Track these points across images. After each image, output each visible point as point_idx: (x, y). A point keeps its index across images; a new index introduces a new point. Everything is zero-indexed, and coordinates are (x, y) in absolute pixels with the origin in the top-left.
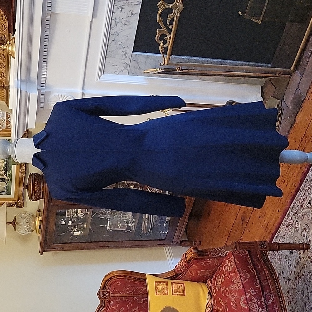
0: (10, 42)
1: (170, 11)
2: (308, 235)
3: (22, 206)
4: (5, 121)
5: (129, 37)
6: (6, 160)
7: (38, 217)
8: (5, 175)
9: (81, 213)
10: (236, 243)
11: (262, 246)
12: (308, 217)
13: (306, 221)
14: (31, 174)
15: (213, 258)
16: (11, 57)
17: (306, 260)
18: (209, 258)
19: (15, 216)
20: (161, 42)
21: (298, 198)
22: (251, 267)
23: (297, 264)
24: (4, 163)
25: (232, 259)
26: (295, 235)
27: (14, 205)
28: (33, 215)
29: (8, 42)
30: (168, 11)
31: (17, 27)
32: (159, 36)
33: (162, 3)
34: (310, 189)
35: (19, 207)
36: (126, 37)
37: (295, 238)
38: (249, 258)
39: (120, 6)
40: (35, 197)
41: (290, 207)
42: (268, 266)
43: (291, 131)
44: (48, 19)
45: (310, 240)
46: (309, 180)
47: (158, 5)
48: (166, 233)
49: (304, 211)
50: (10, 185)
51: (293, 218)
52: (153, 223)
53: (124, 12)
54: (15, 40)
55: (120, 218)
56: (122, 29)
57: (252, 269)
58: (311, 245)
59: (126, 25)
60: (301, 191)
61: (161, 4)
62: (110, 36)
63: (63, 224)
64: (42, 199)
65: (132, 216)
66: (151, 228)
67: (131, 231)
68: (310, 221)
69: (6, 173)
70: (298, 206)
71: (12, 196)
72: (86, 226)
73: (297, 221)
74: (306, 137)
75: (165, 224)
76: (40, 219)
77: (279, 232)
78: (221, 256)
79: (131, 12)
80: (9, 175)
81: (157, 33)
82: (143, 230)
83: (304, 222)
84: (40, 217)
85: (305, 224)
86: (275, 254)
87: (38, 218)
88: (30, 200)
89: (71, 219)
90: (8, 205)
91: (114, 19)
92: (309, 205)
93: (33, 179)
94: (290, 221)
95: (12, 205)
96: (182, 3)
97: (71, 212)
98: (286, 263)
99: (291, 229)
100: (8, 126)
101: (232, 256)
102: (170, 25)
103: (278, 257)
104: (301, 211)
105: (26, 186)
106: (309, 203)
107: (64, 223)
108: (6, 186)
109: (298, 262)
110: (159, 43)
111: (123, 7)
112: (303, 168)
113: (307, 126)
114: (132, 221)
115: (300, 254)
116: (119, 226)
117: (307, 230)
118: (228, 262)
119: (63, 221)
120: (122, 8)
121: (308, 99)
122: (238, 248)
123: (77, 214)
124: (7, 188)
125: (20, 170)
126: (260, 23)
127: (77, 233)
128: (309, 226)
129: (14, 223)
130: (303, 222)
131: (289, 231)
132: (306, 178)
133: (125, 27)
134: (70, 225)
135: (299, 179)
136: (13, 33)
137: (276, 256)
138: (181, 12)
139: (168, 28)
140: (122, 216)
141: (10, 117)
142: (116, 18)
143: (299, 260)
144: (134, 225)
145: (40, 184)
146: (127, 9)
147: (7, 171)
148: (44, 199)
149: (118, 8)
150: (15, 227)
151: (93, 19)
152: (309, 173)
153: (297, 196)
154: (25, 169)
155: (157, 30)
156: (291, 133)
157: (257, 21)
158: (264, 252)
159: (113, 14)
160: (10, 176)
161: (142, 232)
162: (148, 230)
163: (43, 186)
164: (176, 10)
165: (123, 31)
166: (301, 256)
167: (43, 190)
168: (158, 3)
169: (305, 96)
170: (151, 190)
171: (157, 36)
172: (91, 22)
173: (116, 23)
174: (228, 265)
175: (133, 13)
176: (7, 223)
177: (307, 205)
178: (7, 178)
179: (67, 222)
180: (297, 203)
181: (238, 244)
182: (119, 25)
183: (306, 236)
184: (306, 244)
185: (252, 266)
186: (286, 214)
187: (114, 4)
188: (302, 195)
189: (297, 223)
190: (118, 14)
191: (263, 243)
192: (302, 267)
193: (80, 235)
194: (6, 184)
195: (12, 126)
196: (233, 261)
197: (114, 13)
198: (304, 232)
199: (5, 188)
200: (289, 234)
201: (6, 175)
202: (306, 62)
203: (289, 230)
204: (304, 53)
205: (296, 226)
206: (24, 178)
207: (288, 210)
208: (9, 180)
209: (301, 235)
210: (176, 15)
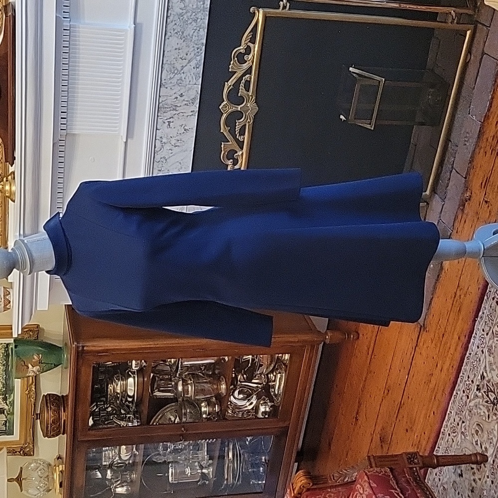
0: (7, 178)
1: (238, 115)
2: (482, 441)
3: (32, 453)
4: (3, 299)
5: (182, 164)
6: (5, 377)
7: (58, 466)
8: (4, 402)
9: (126, 453)
10: (369, 457)
11: (411, 461)
12: (479, 411)
13: (476, 419)
14: (44, 395)
15: (336, 486)
16: (9, 200)
17: (484, 481)
18: (331, 487)
19: (21, 468)
20: (230, 162)
21: (460, 386)
22: (396, 492)
23: (472, 491)
24: (2, 382)
25: (365, 481)
26: (464, 445)
27: (20, 452)
28: (50, 465)
29: (5, 179)
30: (236, 116)
31: (17, 154)
32: (226, 153)
33: (226, 104)
34: (476, 368)
35: (27, 456)
36: (178, 164)
37: (464, 450)
38: (393, 479)
39: (167, 119)
40: (52, 431)
41: (450, 403)
42: (423, 490)
43: (439, 286)
44: (62, 143)
45: (486, 448)
46: (472, 353)
47: (220, 107)
48: (264, 482)
49: (472, 404)
50: (12, 419)
51: (457, 419)
52: (241, 465)
53: (173, 128)
54: (14, 175)
55: (189, 460)
56: (172, 153)
57: (398, 494)
58: (488, 455)
59: (177, 146)
60: (464, 374)
61: (225, 106)
62: (155, 164)
63: (97, 477)
64: (63, 434)
65: (207, 454)
66: (239, 473)
67: (207, 482)
68: (481, 417)
69: (5, 399)
70: (461, 399)
71: (16, 436)
72: (134, 476)
73: (463, 422)
74: (460, 290)
75: (261, 469)
76: (61, 469)
77: (439, 447)
78: (348, 483)
79: (183, 126)
80: (10, 402)
81: (223, 149)
82: (227, 479)
83: (474, 421)
84: (61, 466)
85: (475, 424)
86: (437, 484)
87: (57, 468)
88: (45, 437)
89: (110, 466)
90: (10, 453)
91: (159, 138)
92: (477, 392)
93: (49, 401)
94: (453, 424)
95: (16, 452)
96: (255, 102)
97: (111, 455)
98: (455, 494)
99: (456, 438)
100: (8, 307)
101: (366, 477)
102: (240, 135)
103: (442, 487)
104: (468, 404)
105: (37, 414)
106: (477, 390)
107: (99, 475)
108: (6, 421)
109: (473, 488)
110: (227, 163)
111: (171, 120)
112: (462, 338)
113: (460, 272)
114: (208, 464)
115: (474, 474)
116: (188, 473)
117: (480, 433)
118: (360, 488)
119: (98, 472)
120: (169, 122)
121: (457, 232)
122: (374, 465)
123: (120, 457)
124: (7, 424)
125: (27, 392)
126: (372, 129)
127: (120, 490)
128: (481, 425)
129: (19, 480)
130: (472, 422)
131: (453, 441)
132: (468, 351)
133: (176, 150)
134: (110, 478)
135: (458, 357)
136: (11, 163)
137: (439, 486)
138: (254, 116)
139: (237, 141)
140: (191, 457)
141: (9, 293)
142: (161, 137)
143: (473, 484)
144: (211, 470)
145: (59, 409)
146: (177, 123)
147: (7, 395)
148: (65, 435)
149: (164, 122)
150: (21, 485)
151: (129, 140)
152: (471, 343)
153: (458, 382)
154: (35, 389)
155: (221, 144)
156: (438, 288)
157: (368, 127)
158: (415, 469)
159: (158, 131)
160: (12, 404)
161: (225, 482)
162: (234, 478)
163: (64, 411)
164: (247, 114)
165: (174, 155)
166: (477, 477)
167: (63, 418)
168: (221, 105)
169: (452, 229)
170: (235, 412)
171: (223, 152)
172: (126, 143)
173: (163, 144)
174: (360, 493)
175: (185, 127)
176: (8, 480)
177: (475, 393)
178: (6, 407)
179: (104, 475)
180: (460, 393)
181: (372, 460)
182: (167, 147)
183: (479, 443)
184: (482, 454)
185: (397, 490)
186: (446, 415)
187: (158, 116)
188: (466, 380)
189: (463, 426)
190: (164, 131)
191: (412, 456)
192: (479, 494)
193: (126, 493)
194: (6, 417)
195: (13, 307)
196: (367, 485)
197: (158, 129)
198: (476, 438)
199: (4, 424)
200: (453, 446)
201: (6, 403)
202: (447, 179)
203: (453, 439)
204: (442, 167)
205: (463, 430)
206: (35, 405)
207: (447, 408)
208: (10, 411)
209: (473, 444)
210: (249, 120)
